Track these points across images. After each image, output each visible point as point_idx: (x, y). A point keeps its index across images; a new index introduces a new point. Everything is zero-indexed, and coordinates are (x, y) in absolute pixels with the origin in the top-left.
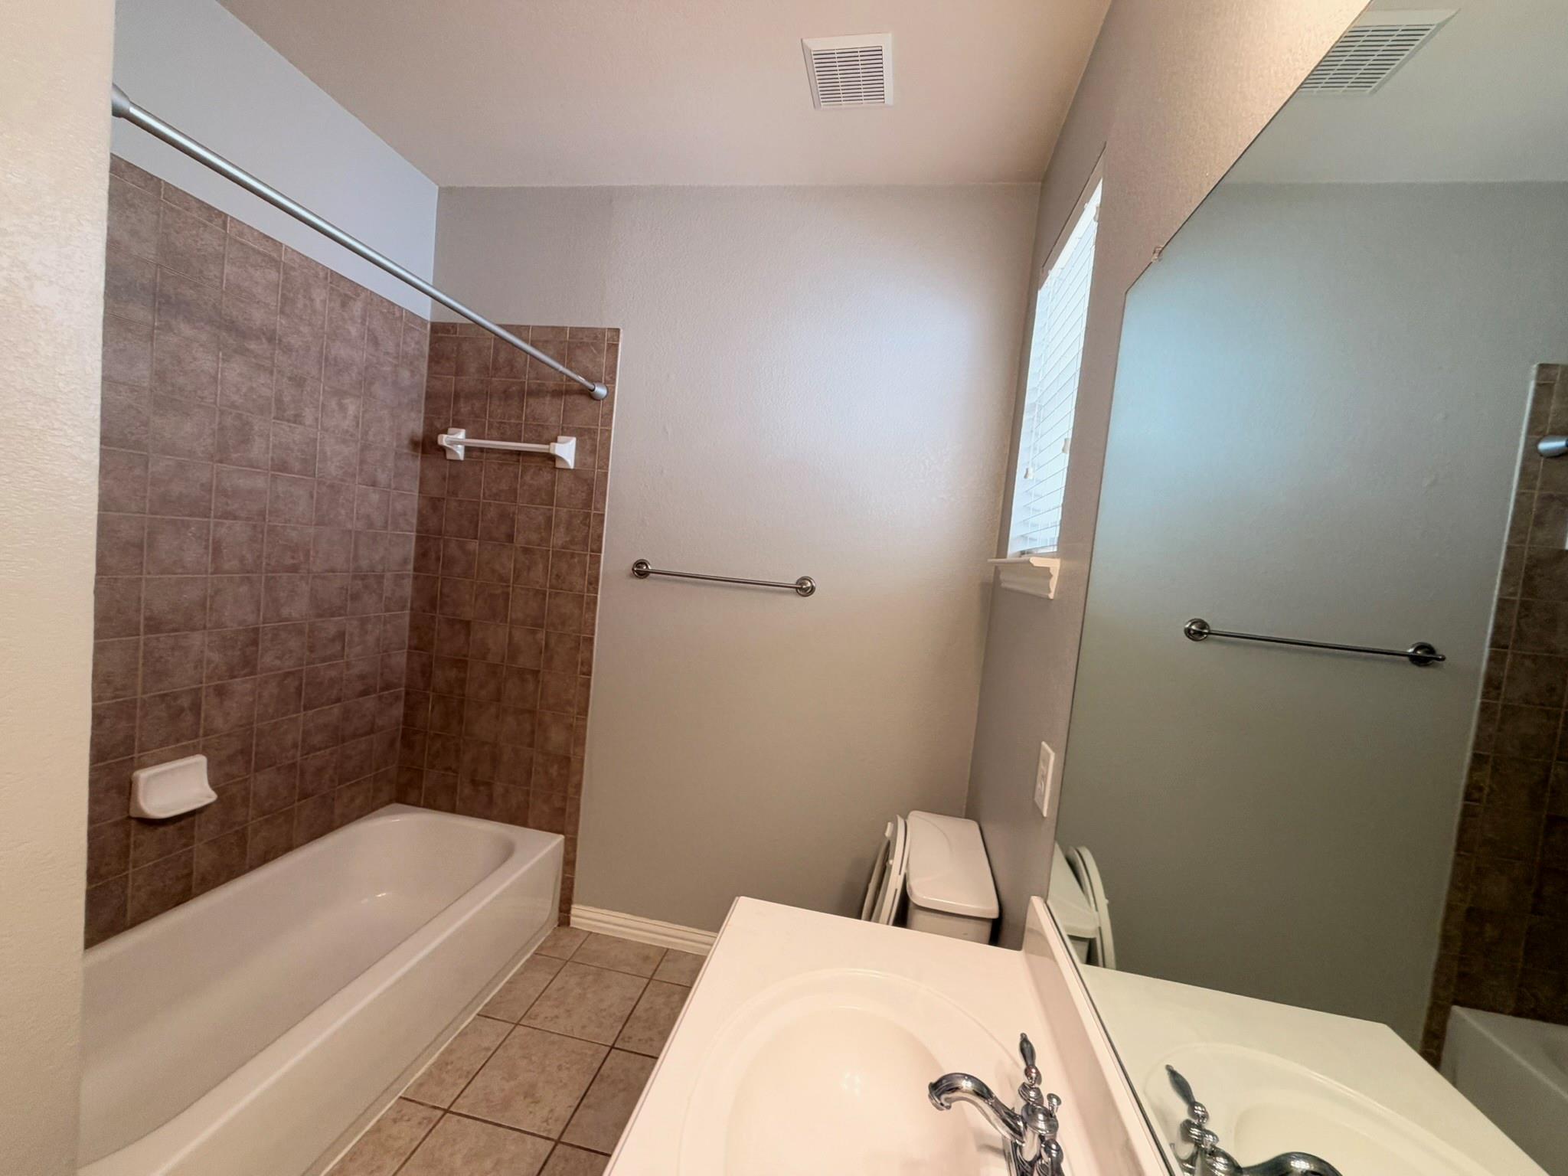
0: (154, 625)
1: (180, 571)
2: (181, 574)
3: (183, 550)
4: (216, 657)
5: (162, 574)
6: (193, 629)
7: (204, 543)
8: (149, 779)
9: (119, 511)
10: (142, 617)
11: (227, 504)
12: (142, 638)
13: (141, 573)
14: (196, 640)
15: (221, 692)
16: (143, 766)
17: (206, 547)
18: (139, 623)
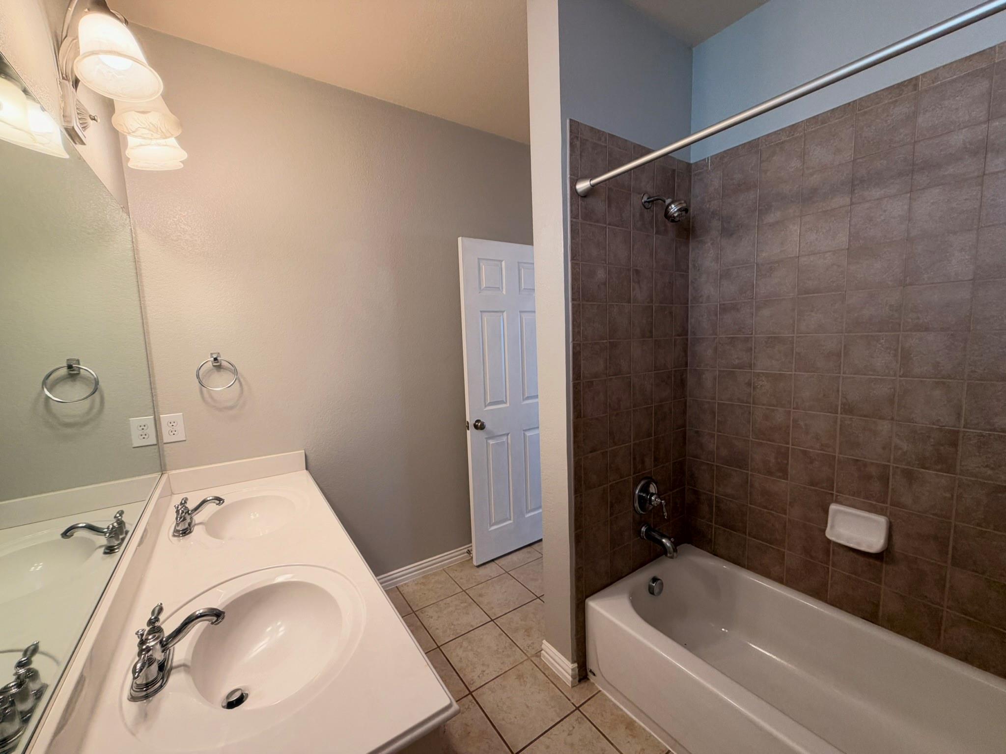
0: (849, 409)
1: (871, 373)
2: (872, 375)
3: (873, 357)
4: (905, 446)
5: (855, 374)
6: (882, 418)
7: (892, 352)
8: (837, 512)
9: (825, 333)
10: (840, 402)
11: (918, 318)
12: (839, 416)
13: (840, 373)
14: (884, 427)
15: (909, 476)
16: (837, 502)
17: (895, 355)
18: (837, 406)
